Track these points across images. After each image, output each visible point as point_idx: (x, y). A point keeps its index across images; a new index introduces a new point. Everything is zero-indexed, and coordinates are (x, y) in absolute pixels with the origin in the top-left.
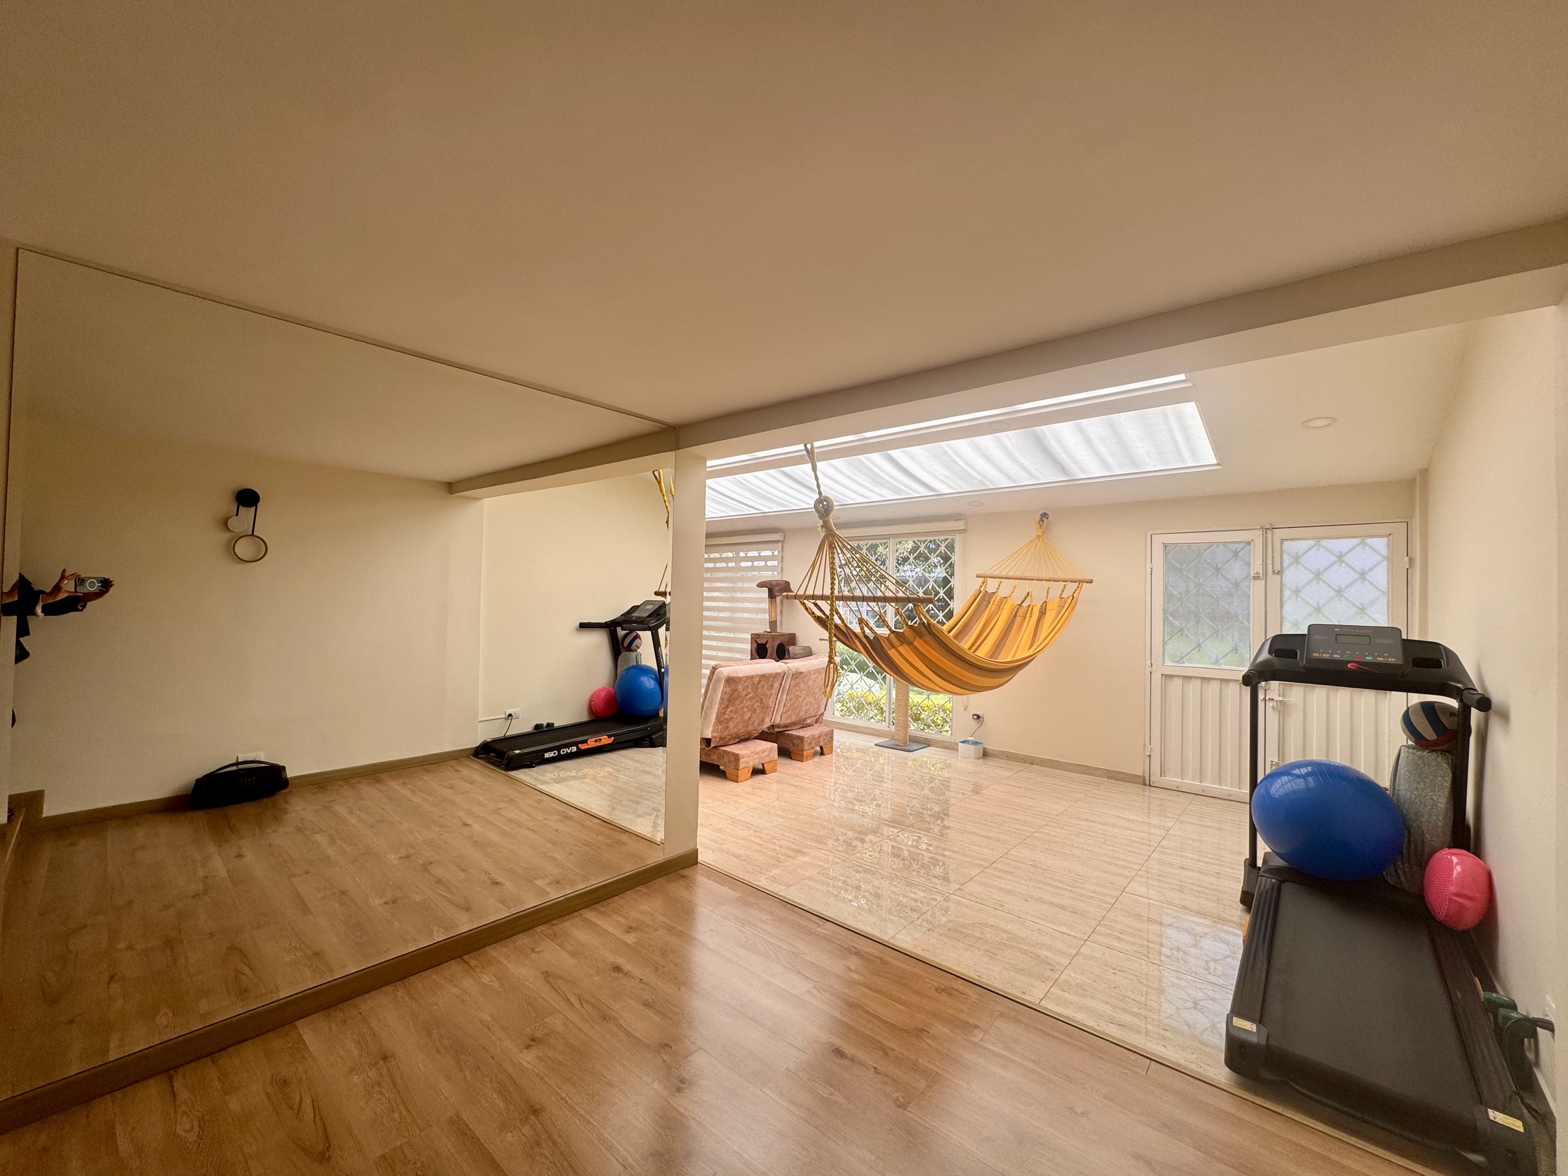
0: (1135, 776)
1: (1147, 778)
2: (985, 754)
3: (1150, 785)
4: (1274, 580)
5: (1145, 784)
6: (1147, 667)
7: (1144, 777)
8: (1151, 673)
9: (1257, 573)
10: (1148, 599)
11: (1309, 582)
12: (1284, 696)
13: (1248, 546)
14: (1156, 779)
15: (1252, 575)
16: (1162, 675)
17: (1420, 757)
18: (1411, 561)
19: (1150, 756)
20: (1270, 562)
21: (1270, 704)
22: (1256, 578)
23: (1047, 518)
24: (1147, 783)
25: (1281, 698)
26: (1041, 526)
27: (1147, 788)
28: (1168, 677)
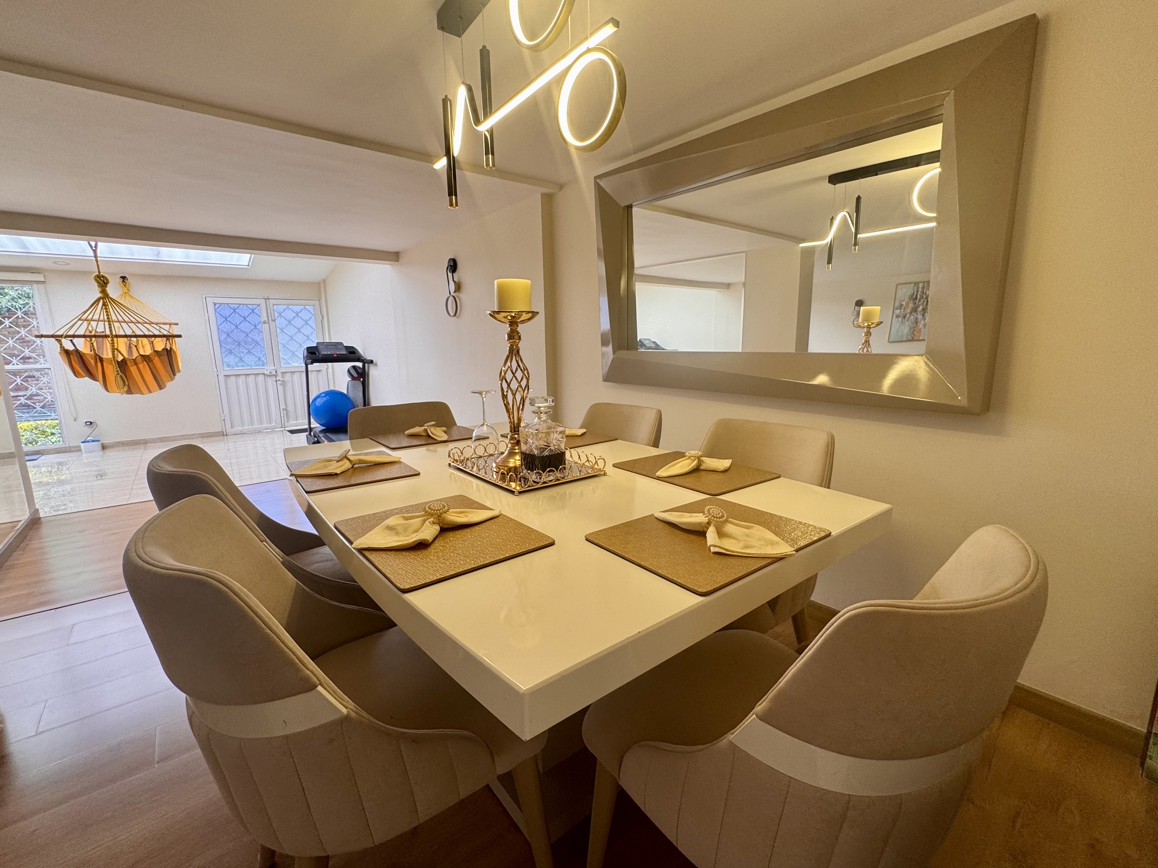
0: (218, 432)
1: (225, 432)
2: (104, 447)
3: (227, 435)
4: (272, 324)
5: (224, 435)
6: (215, 373)
7: (223, 432)
8: (218, 375)
9: (265, 321)
10: (209, 334)
11: (286, 326)
12: (283, 378)
13: (258, 307)
14: (229, 430)
15: (262, 321)
16: (224, 376)
17: (354, 383)
18: (322, 317)
19: (224, 420)
20: (269, 315)
21: (279, 382)
22: (265, 323)
23: (127, 280)
24: (225, 434)
25: (283, 379)
26: (125, 285)
27: (225, 437)
28: (227, 376)
